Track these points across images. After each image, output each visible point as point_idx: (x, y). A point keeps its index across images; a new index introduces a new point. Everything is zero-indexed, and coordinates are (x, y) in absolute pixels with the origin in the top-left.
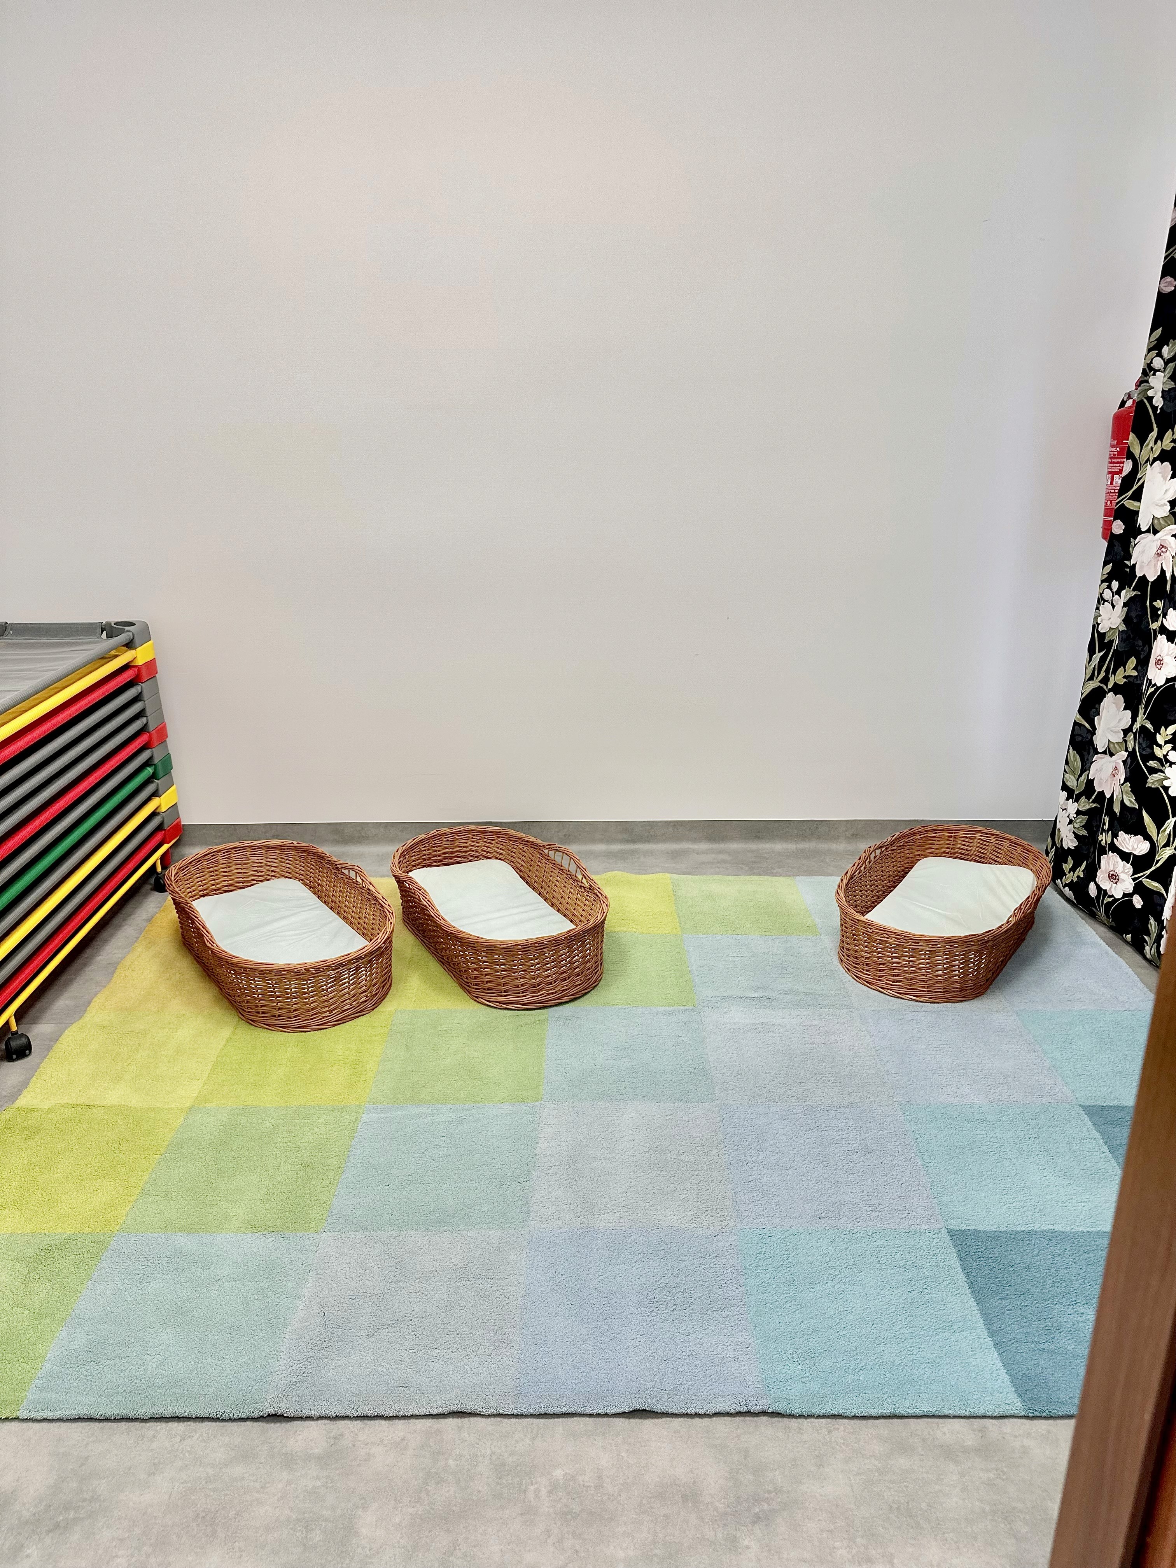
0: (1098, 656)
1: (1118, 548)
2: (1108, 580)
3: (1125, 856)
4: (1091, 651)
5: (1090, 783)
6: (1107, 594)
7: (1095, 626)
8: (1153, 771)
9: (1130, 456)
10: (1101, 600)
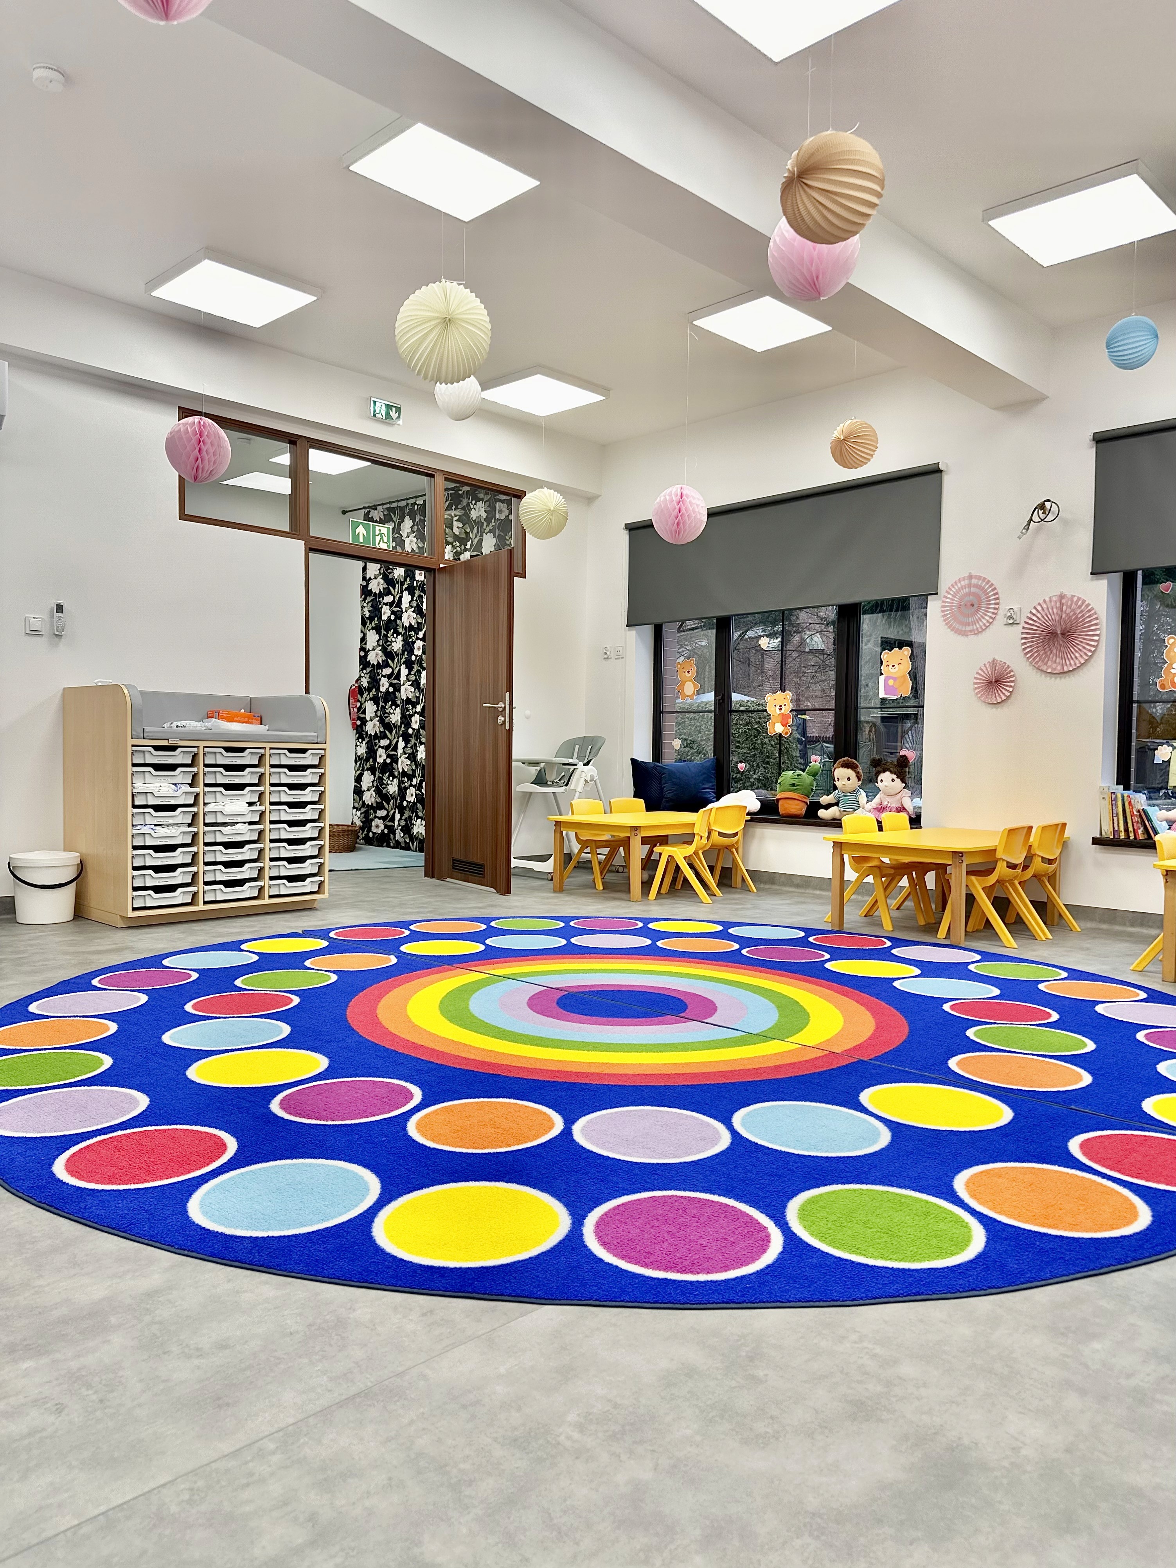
0: (358, 763)
1: (359, 729)
2: (358, 739)
3: (380, 818)
4: (356, 762)
5: (364, 802)
6: (358, 744)
7: (356, 754)
8: (384, 788)
9: (359, 701)
10: (356, 746)
